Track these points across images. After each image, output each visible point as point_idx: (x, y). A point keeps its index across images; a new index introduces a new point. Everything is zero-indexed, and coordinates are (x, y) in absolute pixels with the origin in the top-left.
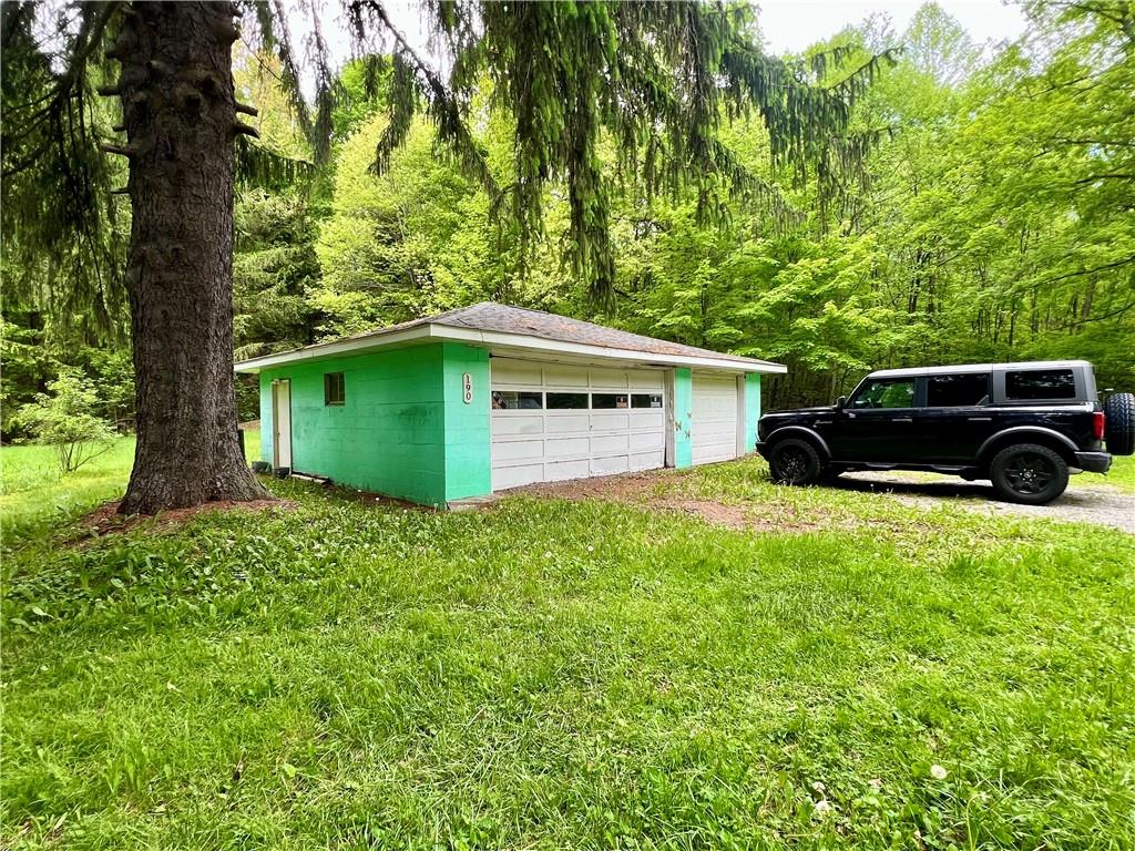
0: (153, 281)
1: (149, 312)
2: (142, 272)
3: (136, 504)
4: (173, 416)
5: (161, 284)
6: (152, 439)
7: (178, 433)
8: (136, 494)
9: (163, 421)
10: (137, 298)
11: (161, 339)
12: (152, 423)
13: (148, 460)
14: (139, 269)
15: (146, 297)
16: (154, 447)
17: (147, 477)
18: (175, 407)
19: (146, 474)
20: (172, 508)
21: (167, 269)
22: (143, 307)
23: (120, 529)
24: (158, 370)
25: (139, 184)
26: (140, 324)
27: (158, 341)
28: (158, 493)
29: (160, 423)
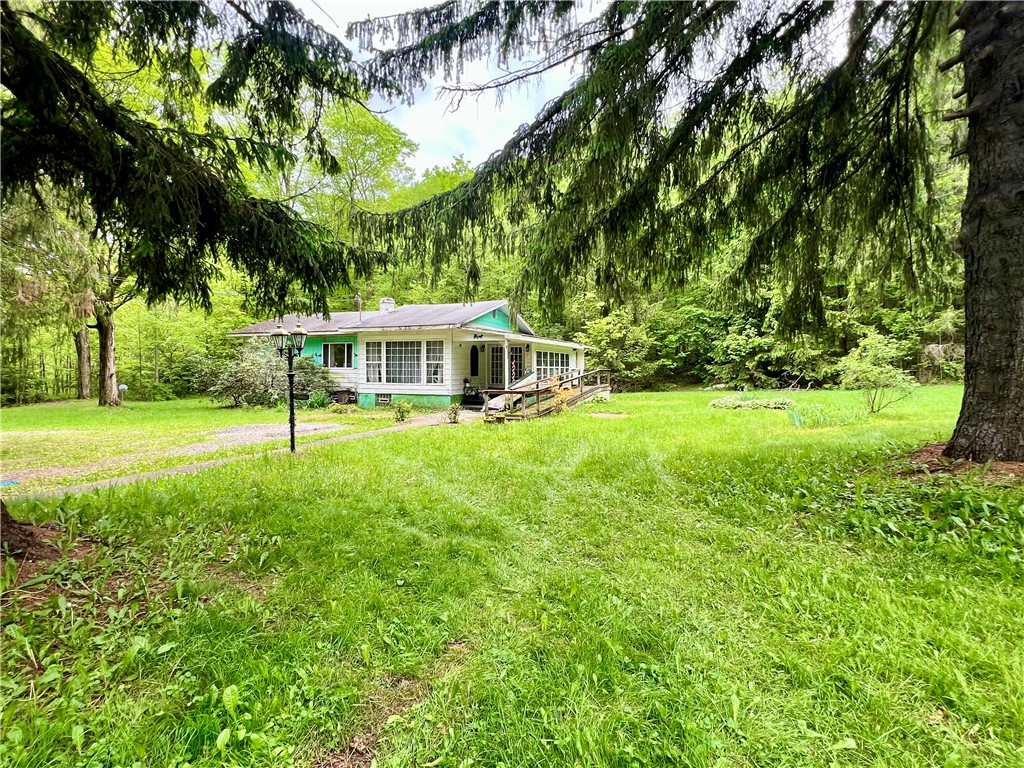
0: (992, 231)
1: (985, 262)
2: (979, 225)
3: (963, 449)
4: (1008, 366)
5: (1001, 232)
6: (982, 388)
7: (1014, 383)
8: (963, 440)
9: (996, 370)
10: (972, 252)
11: (997, 288)
12: (983, 372)
13: (977, 408)
14: (977, 223)
15: (983, 248)
16: (984, 397)
17: (976, 425)
18: (1012, 356)
19: (973, 423)
20: (1002, 460)
21: (1008, 215)
22: (979, 259)
23: (949, 470)
24: (993, 320)
25: (980, 139)
26: (975, 276)
27: (994, 291)
28: (988, 442)
29: (993, 372)
